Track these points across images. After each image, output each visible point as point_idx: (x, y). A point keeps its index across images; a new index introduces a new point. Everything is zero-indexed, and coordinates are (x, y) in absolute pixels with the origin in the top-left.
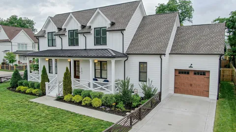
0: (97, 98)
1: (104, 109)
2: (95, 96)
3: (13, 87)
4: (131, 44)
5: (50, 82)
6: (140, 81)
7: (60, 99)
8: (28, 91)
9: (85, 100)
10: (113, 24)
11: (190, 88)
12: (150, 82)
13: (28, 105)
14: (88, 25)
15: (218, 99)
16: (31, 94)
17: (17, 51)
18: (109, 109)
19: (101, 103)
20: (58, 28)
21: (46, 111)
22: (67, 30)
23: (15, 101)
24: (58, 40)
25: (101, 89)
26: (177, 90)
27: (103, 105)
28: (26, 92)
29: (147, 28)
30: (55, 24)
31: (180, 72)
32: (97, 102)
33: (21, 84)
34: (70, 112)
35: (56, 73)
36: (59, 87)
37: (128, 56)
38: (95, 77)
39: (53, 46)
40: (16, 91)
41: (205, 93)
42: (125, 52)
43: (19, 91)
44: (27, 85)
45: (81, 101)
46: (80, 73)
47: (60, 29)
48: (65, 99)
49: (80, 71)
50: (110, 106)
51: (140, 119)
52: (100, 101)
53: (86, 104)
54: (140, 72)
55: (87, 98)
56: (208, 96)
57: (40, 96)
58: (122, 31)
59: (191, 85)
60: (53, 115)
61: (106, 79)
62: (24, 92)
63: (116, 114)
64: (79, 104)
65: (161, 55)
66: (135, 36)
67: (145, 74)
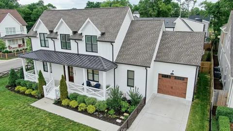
0: (91, 105)
1: (98, 115)
2: (89, 104)
3: (12, 86)
4: (120, 52)
5: (47, 85)
6: (128, 86)
7: (58, 103)
8: (27, 92)
9: (81, 106)
10: (103, 34)
11: (171, 89)
12: (137, 90)
13: (31, 111)
14: (79, 32)
15: (193, 100)
16: (30, 95)
17: (6, 36)
18: (102, 116)
19: (94, 110)
20: (49, 31)
21: (49, 120)
22: (59, 34)
23: (18, 106)
24: (50, 42)
25: (94, 94)
26: (160, 90)
27: (96, 111)
28: (26, 93)
29: (135, 35)
30: (46, 26)
31: (163, 76)
32: (91, 109)
33: (19, 84)
34: (70, 120)
35: (51, 72)
36: (56, 91)
37: (118, 64)
38: (88, 79)
39: (45, 46)
40: (15, 91)
41: (183, 94)
42: (114, 61)
43: (18, 92)
44: (25, 85)
45: (78, 106)
46: (74, 75)
47: (51, 32)
48: (63, 104)
49: (74, 72)
50: (103, 112)
51: (128, 128)
52: (94, 108)
53: (82, 110)
54: (128, 78)
55: (82, 104)
56: (185, 97)
57: (39, 98)
58: (112, 42)
59: (172, 88)
60: (55, 124)
61: (98, 82)
62: (23, 93)
63: (108, 121)
64: (76, 109)
65: (146, 67)
66: (123, 43)
67: (132, 80)
